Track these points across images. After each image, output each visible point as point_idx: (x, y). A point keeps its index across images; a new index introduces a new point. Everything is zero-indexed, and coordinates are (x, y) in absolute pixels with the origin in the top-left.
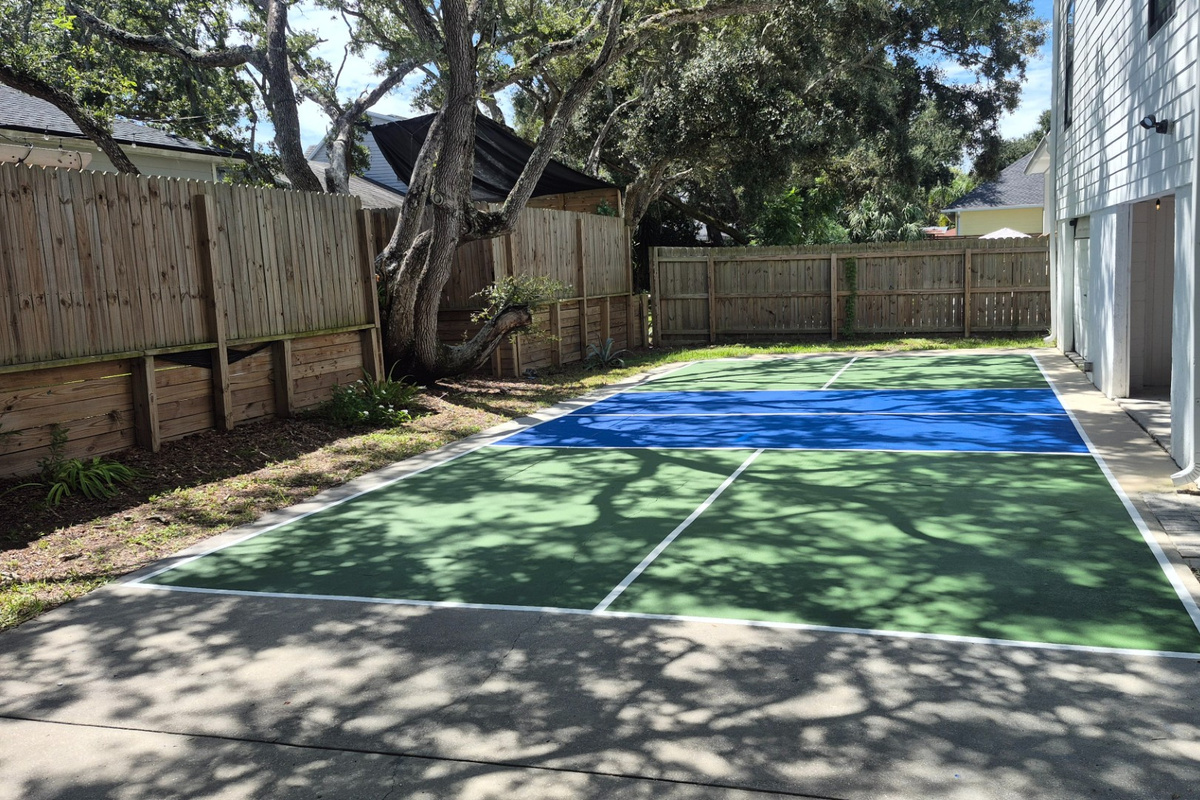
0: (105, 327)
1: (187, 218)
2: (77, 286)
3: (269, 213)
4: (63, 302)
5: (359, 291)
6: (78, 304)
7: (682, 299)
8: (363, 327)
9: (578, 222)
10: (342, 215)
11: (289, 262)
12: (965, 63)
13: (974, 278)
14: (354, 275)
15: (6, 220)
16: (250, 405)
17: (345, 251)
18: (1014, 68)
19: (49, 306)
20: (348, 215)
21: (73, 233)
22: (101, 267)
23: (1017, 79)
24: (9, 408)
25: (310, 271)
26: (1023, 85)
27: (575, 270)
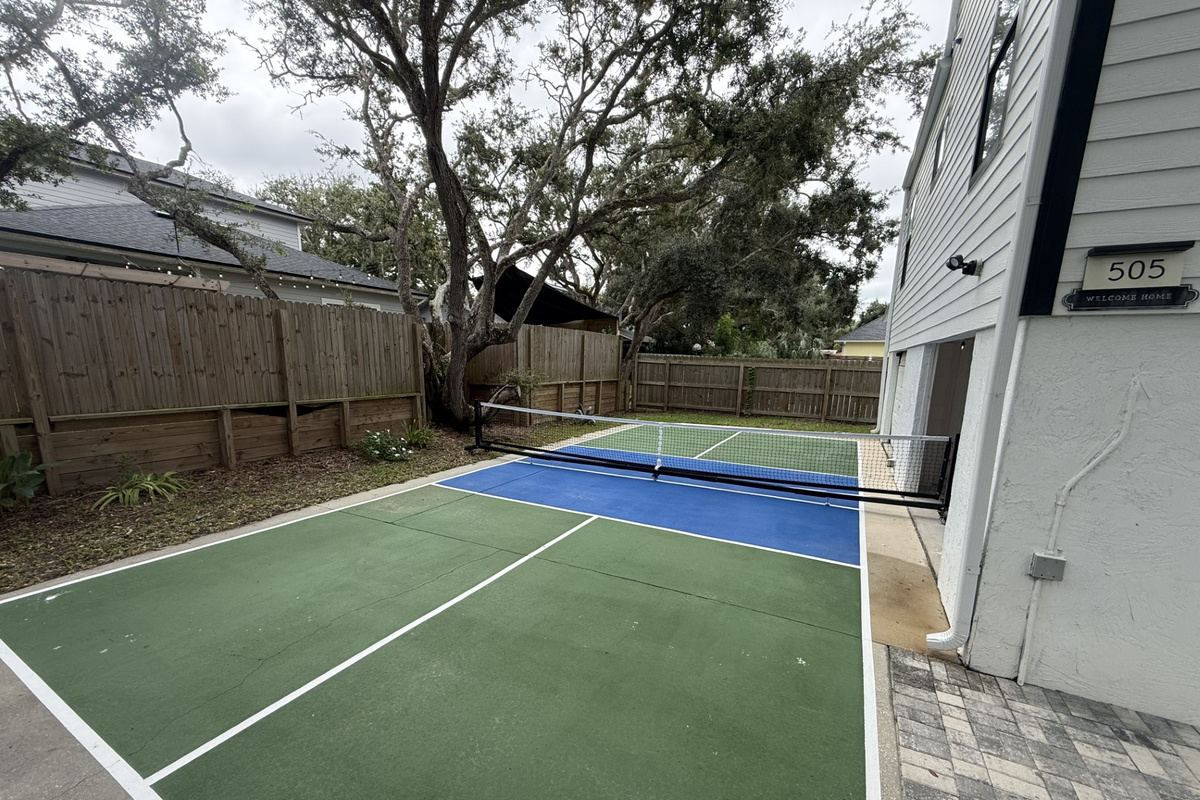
0: (193, 391)
1: (269, 323)
2: (168, 363)
3: (340, 323)
4: (156, 374)
5: (411, 373)
6: (169, 375)
7: (650, 385)
8: (411, 395)
9: (583, 337)
10: (401, 326)
11: (354, 353)
12: (842, 248)
13: (831, 385)
14: (408, 364)
15: (103, 319)
16: (319, 440)
17: (402, 348)
18: (876, 252)
19: (142, 375)
20: (406, 328)
21: (165, 329)
22: (190, 352)
23: (876, 259)
24: (107, 440)
25: (372, 358)
26: (879, 263)
27: (579, 365)
